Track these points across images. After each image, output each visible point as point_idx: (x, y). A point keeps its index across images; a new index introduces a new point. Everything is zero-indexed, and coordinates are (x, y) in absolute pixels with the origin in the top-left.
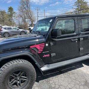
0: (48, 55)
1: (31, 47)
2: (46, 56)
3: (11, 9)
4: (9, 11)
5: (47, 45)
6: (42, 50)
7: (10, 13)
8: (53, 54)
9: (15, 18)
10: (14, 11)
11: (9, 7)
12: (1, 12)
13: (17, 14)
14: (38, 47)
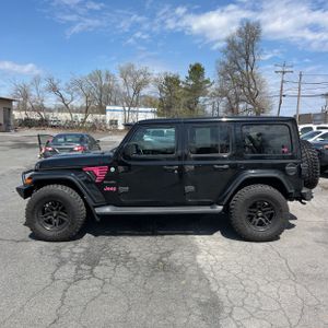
2: (109, 189)
3: (196, 71)
4: (191, 78)
5: (112, 169)
6: (103, 178)
7: (192, 83)
8: (123, 189)
9: (206, 100)
10: (206, 77)
11: (193, 64)
12: (166, 79)
13: (213, 86)
14: (97, 171)
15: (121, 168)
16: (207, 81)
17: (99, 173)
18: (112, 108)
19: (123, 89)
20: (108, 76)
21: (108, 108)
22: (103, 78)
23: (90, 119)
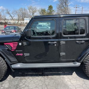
0: (22, 54)
1: (5, 44)
2: (19, 54)
3: (50, 7)
4: (49, 10)
5: (20, 44)
6: (15, 49)
7: (49, 11)
8: (26, 54)
10: (53, 9)
12: (42, 10)
13: (55, 12)
14: (12, 45)
15: (25, 43)
16: (54, 11)
17: (13, 46)
18: (26, 19)
19: (29, 13)
20: (24, 10)
21: (25, 19)
22: (23, 10)
23: (19, 22)
